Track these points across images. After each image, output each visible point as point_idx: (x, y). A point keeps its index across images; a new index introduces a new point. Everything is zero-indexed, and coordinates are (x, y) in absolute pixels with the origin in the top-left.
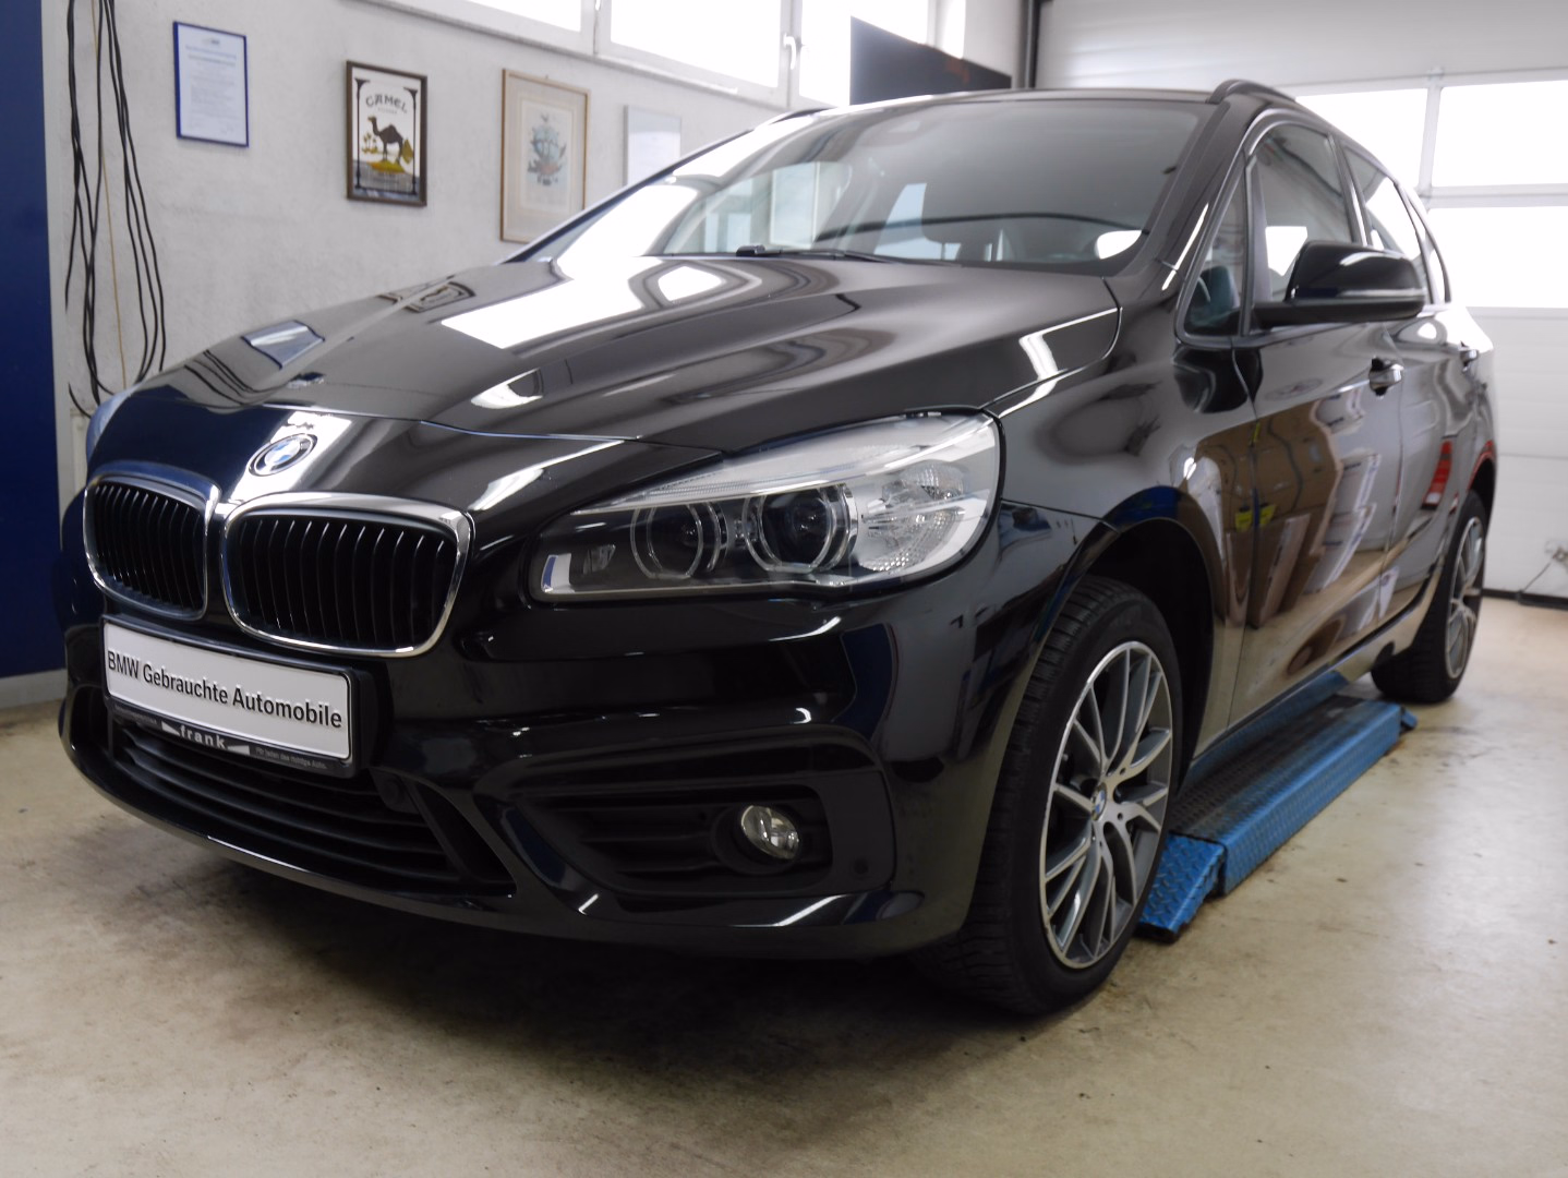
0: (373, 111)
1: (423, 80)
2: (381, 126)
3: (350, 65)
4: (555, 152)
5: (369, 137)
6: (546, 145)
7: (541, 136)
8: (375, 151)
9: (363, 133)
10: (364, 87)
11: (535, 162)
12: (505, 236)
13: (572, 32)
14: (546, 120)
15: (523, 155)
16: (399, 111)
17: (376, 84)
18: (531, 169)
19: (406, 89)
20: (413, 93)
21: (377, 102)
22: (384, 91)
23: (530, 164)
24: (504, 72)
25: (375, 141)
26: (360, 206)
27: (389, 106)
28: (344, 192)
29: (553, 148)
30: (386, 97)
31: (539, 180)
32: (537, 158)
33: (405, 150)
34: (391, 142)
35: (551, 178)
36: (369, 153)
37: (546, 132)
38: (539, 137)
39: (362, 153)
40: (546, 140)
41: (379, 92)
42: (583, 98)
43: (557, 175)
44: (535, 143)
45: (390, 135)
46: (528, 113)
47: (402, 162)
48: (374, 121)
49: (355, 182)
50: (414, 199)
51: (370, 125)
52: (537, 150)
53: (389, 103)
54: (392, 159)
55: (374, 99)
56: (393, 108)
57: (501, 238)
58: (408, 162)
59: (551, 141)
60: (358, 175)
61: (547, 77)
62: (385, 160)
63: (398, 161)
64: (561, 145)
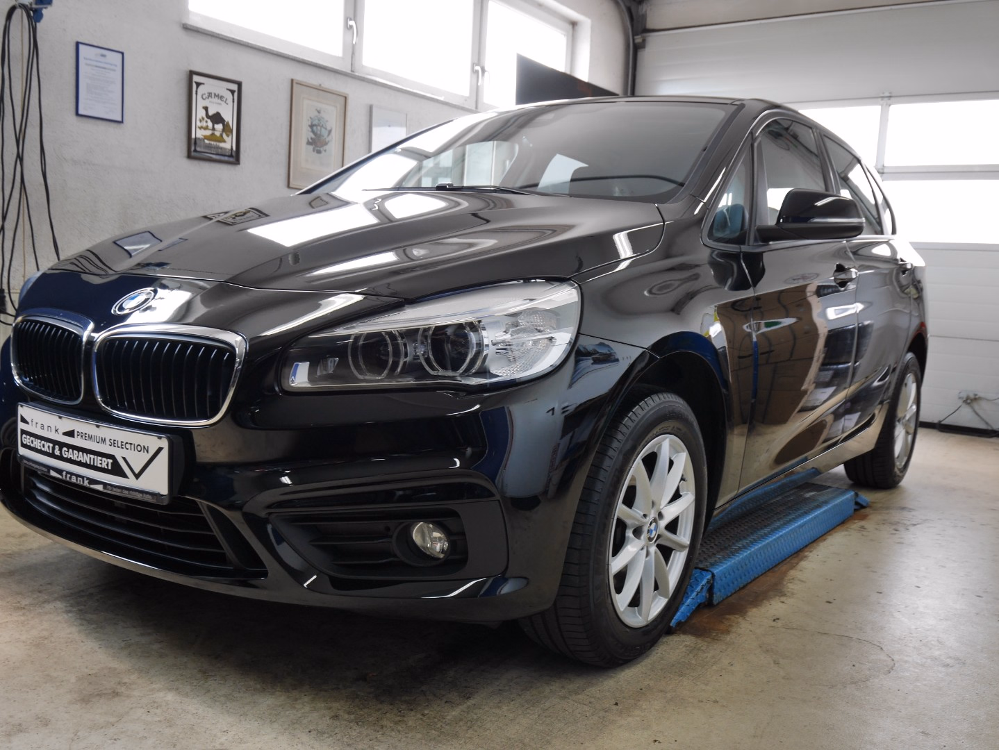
0: (206, 103)
1: (239, 84)
2: (211, 113)
3: (192, 73)
4: (324, 133)
5: (203, 119)
6: (319, 128)
7: (316, 122)
8: (206, 128)
9: (199, 117)
10: (201, 87)
11: (311, 138)
12: (291, 185)
13: (339, 57)
14: (319, 112)
15: (304, 134)
16: (223, 103)
17: (209, 86)
18: (309, 143)
19: (227, 89)
20: (233, 92)
21: (209, 96)
22: (214, 90)
23: (308, 140)
24: (292, 80)
25: (206, 122)
26: (196, 163)
27: (216, 100)
28: (186, 154)
29: (323, 130)
30: (215, 94)
31: (314, 151)
32: (313, 136)
33: (227, 129)
34: (218, 123)
35: (321, 149)
36: (202, 130)
37: (319, 120)
38: (314, 123)
39: (198, 129)
40: (319, 125)
41: (210, 91)
42: (343, 99)
43: (325, 147)
44: (312, 126)
45: (217, 118)
46: (307, 108)
47: (224, 136)
48: (206, 109)
49: (193, 148)
50: (231, 159)
51: (204, 112)
52: (313, 132)
53: (216, 98)
54: (218, 134)
55: (207, 95)
56: (219, 101)
57: (288, 186)
58: (228, 136)
59: (322, 126)
60: (195, 143)
61: (320, 85)
62: (213, 134)
63: (221, 135)
64: (329, 128)
